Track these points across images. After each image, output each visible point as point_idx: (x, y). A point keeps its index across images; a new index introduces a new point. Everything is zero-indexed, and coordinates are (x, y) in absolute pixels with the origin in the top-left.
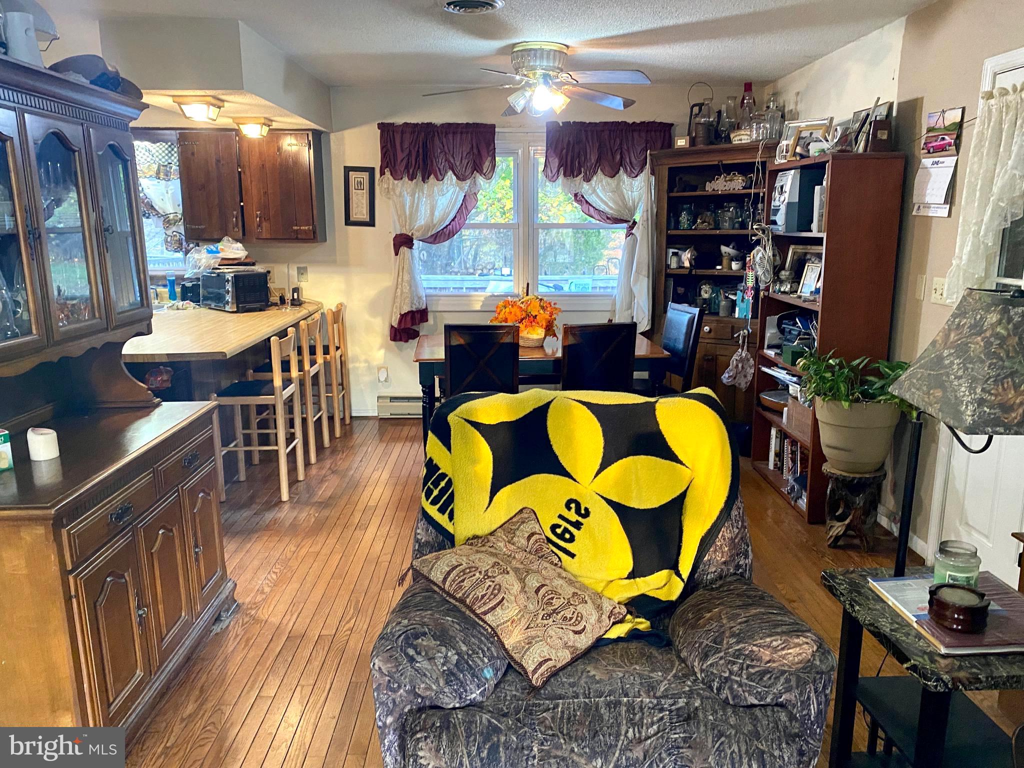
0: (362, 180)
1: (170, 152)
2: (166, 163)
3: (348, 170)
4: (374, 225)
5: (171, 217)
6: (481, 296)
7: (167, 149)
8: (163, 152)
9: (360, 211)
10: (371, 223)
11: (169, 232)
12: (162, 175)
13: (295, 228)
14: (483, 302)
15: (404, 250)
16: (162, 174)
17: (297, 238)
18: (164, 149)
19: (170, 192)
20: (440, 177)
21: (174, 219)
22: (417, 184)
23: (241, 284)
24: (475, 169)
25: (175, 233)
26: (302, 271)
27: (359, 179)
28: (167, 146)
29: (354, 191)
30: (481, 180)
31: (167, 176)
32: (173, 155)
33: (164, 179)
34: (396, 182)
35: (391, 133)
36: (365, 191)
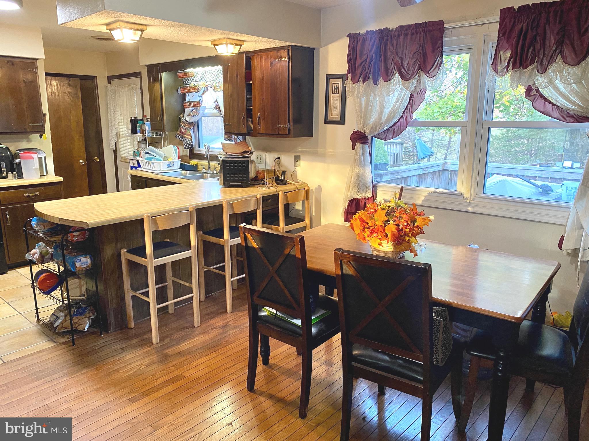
0: (338, 85)
3: (329, 77)
4: (343, 123)
6: (425, 191)
9: (335, 113)
13: (278, 126)
14: (426, 197)
15: (358, 145)
17: (279, 134)
20: (388, 78)
22: (369, 85)
23: (228, 167)
24: (420, 68)
26: (297, 158)
27: (336, 85)
29: (332, 95)
30: (425, 78)
34: (354, 85)
35: (355, 42)
36: (339, 95)
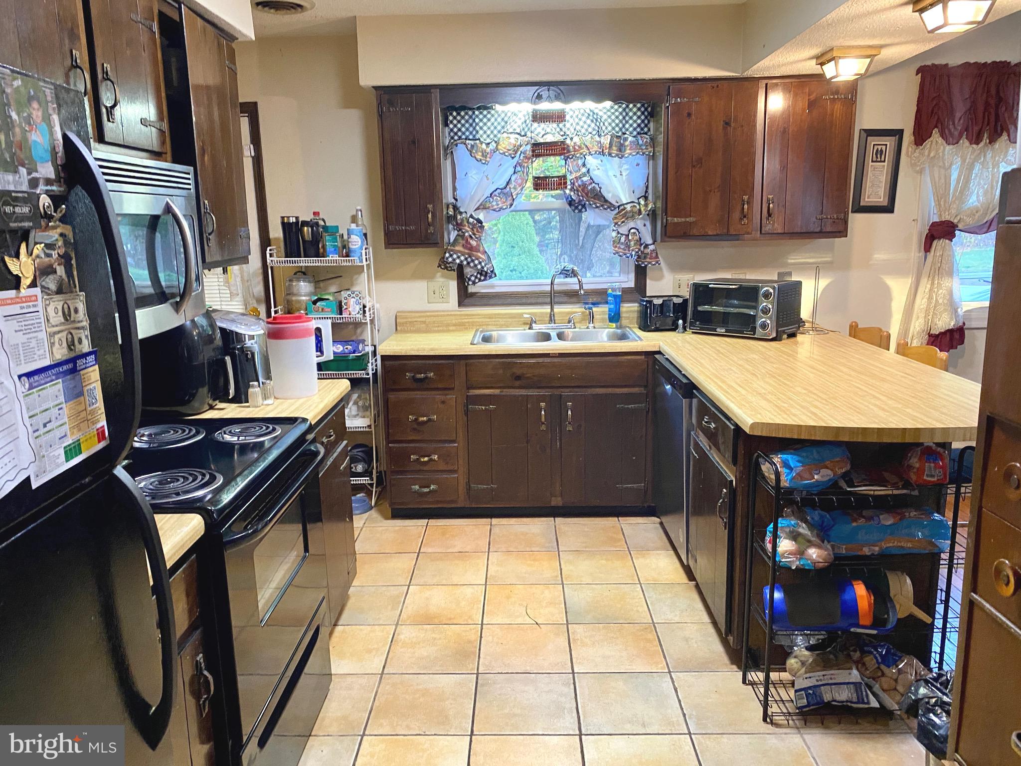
0: (884, 147)
1: (624, 118)
2: (620, 134)
3: (867, 134)
4: (891, 211)
5: (628, 207)
7: (621, 113)
8: (617, 117)
9: (876, 192)
10: (889, 209)
11: (624, 230)
12: (614, 151)
13: (820, 216)
16: (614, 148)
17: (824, 232)
18: (617, 114)
19: (624, 174)
21: (631, 211)
25: (632, 231)
27: (880, 147)
28: (620, 110)
29: (871, 164)
31: (620, 151)
32: (627, 122)
33: (617, 155)
